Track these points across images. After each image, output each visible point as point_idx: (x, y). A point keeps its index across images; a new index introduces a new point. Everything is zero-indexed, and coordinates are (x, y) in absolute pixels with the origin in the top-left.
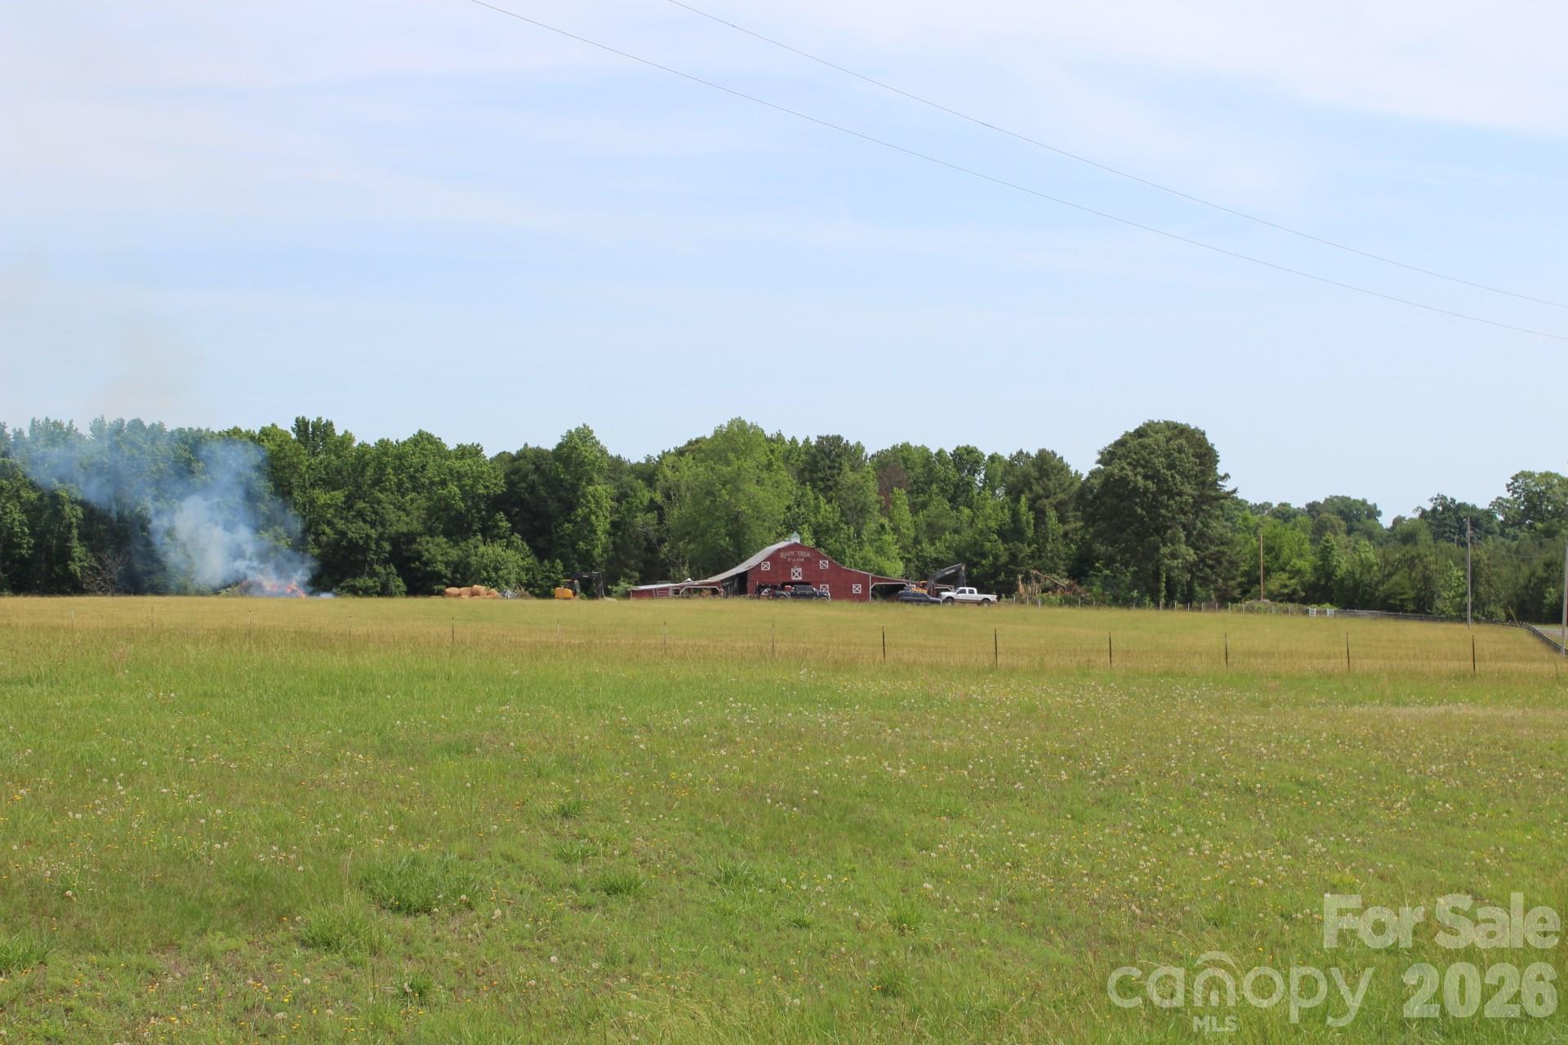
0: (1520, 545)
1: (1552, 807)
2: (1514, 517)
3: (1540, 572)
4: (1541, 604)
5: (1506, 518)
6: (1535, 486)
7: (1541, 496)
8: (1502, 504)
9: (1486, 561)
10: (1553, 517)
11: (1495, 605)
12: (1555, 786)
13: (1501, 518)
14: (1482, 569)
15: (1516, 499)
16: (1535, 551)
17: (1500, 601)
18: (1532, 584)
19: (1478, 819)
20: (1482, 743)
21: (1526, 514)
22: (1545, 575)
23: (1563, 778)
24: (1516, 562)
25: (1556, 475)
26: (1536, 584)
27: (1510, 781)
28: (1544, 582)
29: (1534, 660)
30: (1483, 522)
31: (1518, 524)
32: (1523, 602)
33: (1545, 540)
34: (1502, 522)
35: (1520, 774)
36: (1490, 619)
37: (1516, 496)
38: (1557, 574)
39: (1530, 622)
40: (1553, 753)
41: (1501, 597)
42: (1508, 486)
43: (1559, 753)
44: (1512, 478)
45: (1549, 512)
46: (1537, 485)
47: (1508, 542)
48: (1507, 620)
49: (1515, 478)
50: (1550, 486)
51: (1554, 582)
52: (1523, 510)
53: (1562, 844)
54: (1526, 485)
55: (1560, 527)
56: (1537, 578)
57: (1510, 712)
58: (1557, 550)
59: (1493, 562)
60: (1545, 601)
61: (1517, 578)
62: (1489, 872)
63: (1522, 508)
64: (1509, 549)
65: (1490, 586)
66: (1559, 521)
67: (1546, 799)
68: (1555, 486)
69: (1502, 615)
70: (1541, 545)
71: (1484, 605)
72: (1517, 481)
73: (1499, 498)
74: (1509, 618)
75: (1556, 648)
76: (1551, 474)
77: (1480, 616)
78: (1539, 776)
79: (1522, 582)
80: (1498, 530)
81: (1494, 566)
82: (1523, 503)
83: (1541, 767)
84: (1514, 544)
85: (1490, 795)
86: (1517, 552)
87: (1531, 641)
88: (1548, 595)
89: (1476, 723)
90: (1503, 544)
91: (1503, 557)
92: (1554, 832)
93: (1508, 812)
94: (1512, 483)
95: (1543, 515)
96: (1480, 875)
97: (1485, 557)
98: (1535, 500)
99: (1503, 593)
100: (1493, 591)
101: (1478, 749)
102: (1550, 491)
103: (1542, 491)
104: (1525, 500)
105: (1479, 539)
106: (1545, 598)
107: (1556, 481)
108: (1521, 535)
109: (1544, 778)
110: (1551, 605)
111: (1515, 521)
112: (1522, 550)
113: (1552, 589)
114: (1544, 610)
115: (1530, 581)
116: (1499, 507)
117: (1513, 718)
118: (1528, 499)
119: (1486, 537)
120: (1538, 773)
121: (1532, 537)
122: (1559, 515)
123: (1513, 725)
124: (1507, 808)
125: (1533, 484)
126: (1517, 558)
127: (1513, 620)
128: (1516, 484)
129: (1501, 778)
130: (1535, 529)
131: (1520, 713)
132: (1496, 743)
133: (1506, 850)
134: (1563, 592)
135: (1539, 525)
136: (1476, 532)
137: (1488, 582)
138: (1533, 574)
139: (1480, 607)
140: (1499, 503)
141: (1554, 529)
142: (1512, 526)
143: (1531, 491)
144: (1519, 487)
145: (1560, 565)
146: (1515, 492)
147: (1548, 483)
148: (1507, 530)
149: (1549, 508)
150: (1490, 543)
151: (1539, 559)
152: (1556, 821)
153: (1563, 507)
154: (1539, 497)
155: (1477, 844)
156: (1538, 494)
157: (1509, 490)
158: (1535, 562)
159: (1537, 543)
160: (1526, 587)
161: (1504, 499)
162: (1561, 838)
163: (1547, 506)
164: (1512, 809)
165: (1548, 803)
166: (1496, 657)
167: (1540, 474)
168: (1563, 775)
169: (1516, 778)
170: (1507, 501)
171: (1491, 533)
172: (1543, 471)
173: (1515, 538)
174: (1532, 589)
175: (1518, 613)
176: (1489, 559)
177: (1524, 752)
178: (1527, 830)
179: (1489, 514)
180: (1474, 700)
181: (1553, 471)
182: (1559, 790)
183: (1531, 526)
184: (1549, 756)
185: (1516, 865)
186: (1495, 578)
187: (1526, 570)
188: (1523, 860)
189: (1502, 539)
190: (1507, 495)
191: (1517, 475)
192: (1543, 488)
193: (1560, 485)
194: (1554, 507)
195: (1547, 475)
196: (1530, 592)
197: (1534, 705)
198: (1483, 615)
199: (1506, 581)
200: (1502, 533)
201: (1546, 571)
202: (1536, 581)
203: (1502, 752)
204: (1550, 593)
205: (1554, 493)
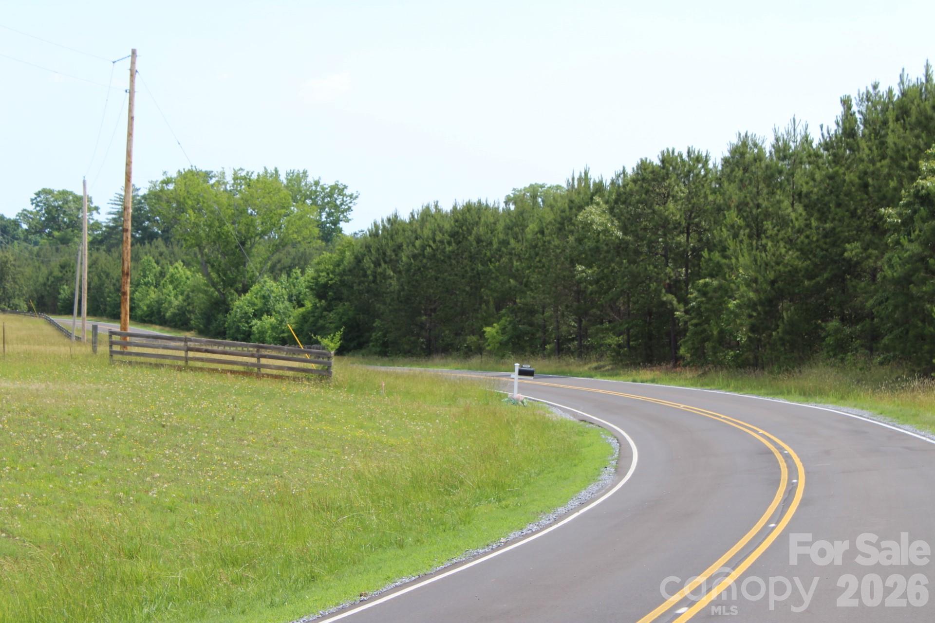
0: (41, 249)
1: (70, 461)
2: (36, 226)
3: (57, 273)
4: (56, 298)
5: (30, 227)
6: (54, 201)
7: (58, 209)
8: (26, 215)
9: (13, 262)
10: (68, 227)
11: (19, 299)
12: (72, 445)
13: (25, 226)
14: (10, 268)
15: (38, 212)
16: (52, 255)
17: (24, 295)
18: (49, 283)
19: (10, 473)
20: (13, 410)
21: (45, 225)
22: (60, 275)
23: (78, 438)
24: (37, 264)
25: (71, 193)
26: (52, 282)
27: (36, 440)
28: (60, 280)
29: (53, 344)
30: (10, 229)
31: (40, 232)
32: (42, 297)
33: (60, 246)
34: (26, 230)
35: (45, 435)
36: (15, 310)
37: (38, 208)
38: (70, 274)
39: (47, 313)
40: (71, 418)
41: (24, 292)
42: (32, 200)
43: (75, 418)
44: (36, 194)
45: (65, 223)
46: (56, 200)
47: (30, 247)
48: (29, 311)
49: (38, 194)
50: (66, 202)
51: (67, 281)
52: (44, 221)
53: (78, 491)
54: (47, 200)
55: (74, 236)
56: (54, 277)
57: (35, 385)
58: (70, 255)
59: (17, 263)
60: (60, 297)
61: (37, 277)
62: (19, 515)
63: (43, 219)
64: (31, 253)
65: (15, 282)
66: (73, 231)
67: (65, 455)
68: (70, 201)
69: (24, 306)
70: (57, 250)
71: (10, 298)
72: (39, 197)
73: (25, 210)
74: (30, 309)
75: (68, 335)
76: (67, 192)
77: (6, 308)
78: (60, 437)
79: (41, 280)
80: (22, 236)
81: (19, 267)
82: (44, 215)
83: (61, 429)
84: (36, 248)
85: (21, 453)
86: (38, 255)
87: (48, 329)
88: (62, 291)
89: (7, 394)
90: (26, 248)
91: (26, 260)
92: (71, 481)
93: (34, 466)
94: (36, 198)
95: (59, 226)
96: (12, 517)
97: (11, 258)
98: (54, 213)
99: (26, 289)
100: (17, 287)
101: (10, 415)
102: (66, 206)
103: (59, 206)
104: (46, 212)
105: (8, 243)
106: (59, 294)
107: (71, 198)
108: (42, 241)
109: (64, 438)
110: (64, 300)
111: (37, 230)
112: (42, 254)
113: (65, 287)
114: (59, 304)
115: (48, 279)
116: (24, 218)
117: (37, 390)
118: (48, 212)
119: (13, 242)
120: (58, 434)
121: (50, 243)
122: (73, 227)
123: (38, 396)
124: (34, 463)
125: (52, 199)
126: (38, 260)
127: (33, 311)
128: (39, 199)
129: (29, 439)
130: (53, 237)
131: (43, 386)
132: (25, 410)
133: (33, 496)
134: (75, 290)
135: (56, 234)
136: (4, 238)
137: (14, 279)
138: (51, 273)
139: (7, 300)
140: (24, 214)
141: (69, 237)
142: (34, 234)
143: (51, 205)
144: (41, 202)
145: (73, 267)
146: (37, 206)
147: (64, 199)
148: (30, 237)
149: (65, 219)
150: (16, 247)
151: (56, 262)
152: (73, 472)
153: (76, 219)
154: (57, 211)
155: (9, 492)
156: (54, 207)
157: (32, 204)
158: (53, 264)
159: (54, 248)
160: (45, 284)
161: (28, 211)
162: (77, 486)
163: (64, 218)
164: (38, 464)
165: (66, 458)
166: (21, 341)
167: (59, 191)
168: (78, 436)
169: (41, 438)
170: (31, 213)
171: (17, 239)
172: (61, 189)
173: (36, 243)
174: (50, 286)
175: (37, 305)
176: (15, 260)
177: (48, 417)
178: (50, 481)
179: (16, 224)
180: (5, 376)
181: (69, 189)
182: (75, 448)
183: (49, 234)
184: (67, 420)
185: (42, 508)
186: (19, 276)
187: (44, 270)
188: (47, 505)
189: (25, 244)
190: (31, 208)
191: (39, 192)
192: (60, 203)
193: (74, 201)
194: (69, 218)
195: (64, 193)
196: (48, 288)
197: (54, 379)
198: (9, 307)
199: (29, 279)
200: (26, 240)
201: (61, 272)
202: (53, 279)
203: (30, 417)
204: (64, 290)
205: (69, 207)
